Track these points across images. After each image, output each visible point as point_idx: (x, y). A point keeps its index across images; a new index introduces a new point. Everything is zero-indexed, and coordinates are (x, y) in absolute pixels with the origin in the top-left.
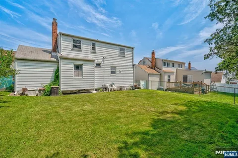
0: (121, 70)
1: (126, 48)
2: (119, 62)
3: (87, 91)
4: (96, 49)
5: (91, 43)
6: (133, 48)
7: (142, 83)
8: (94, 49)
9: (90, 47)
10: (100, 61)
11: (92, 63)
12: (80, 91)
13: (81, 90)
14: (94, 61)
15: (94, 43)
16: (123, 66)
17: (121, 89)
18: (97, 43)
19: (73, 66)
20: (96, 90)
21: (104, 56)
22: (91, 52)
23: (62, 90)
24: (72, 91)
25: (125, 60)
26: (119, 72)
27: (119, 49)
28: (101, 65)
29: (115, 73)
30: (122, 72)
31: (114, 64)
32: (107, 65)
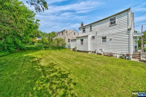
0: (111, 38)
1: (117, 16)
2: (109, 32)
5: (89, 26)
8: (91, 29)
9: (89, 29)
10: (94, 35)
14: (87, 36)
16: (113, 35)
17: (111, 56)
18: (92, 25)
19: (80, 40)
22: (90, 31)
23: (77, 50)
25: (117, 27)
26: (109, 40)
27: (109, 20)
28: (95, 37)
29: (105, 41)
30: (112, 40)
31: (104, 34)
32: (99, 36)
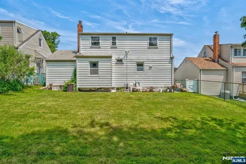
0: (151, 65)
1: (158, 37)
2: (148, 56)
3: (108, 90)
4: (117, 43)
5: (110, 37)
6: (171, 35)
7: (190, 84)
8: (114, 43)
9: (110, 42)
10: (121, 57)
11: (110, 59)
12: (98, 89)
13: (101, 88)
14: (110, 57)
15: (114, 37)
16: (153, 61)
17: (151, 91)
18: (117, 37)
19: (89, 64)
20: (118, 89)
21: (126, 50)
22: (112, 48)
23: (78, 87)
24: (91, 88)
25: (158, 52)
26: (148, 69)
27: (148, 38)
28: (124, 60)
29: (142, 70)
30: (152, 69)
31: (141, 58)
32: (131, 61)
